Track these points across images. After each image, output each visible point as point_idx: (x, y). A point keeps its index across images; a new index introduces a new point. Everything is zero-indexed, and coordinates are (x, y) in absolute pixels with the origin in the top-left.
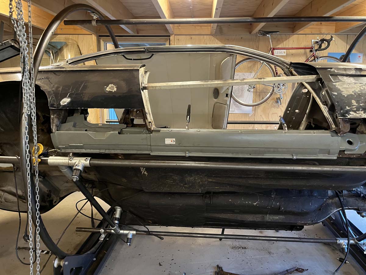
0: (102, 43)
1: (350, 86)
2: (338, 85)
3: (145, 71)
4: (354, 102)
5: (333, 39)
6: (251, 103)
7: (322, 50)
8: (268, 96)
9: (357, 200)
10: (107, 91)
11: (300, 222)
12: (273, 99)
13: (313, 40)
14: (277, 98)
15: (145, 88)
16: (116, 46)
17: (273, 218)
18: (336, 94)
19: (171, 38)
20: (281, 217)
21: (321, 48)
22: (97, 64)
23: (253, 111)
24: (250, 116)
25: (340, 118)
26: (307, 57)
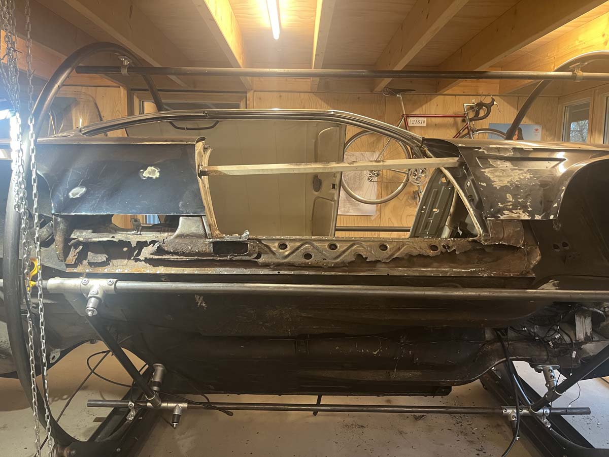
0: (136, 101)
1: (504, 174)
2: (488, 172)
3: (204, 147)
4: (509, 197)
5: (495, 103)
6: (373, 199)
7: (479, 120)
8: (399, 188)
9: (529, 345)
10: (144, 177)
11: (444, 380)
12: (409, 193)
13: (465, 105)
14: (414, 192)
15: (203, 173)
16: (160, 107)
17: (403, 376)
18: (485, 184)
19: (249, 95)
20: (416, 373)
21: (479, 116)
22: (128, 136)
23: (378, 212)
24: (372, 219)
25: (489, 220)
26: (457, 129)
